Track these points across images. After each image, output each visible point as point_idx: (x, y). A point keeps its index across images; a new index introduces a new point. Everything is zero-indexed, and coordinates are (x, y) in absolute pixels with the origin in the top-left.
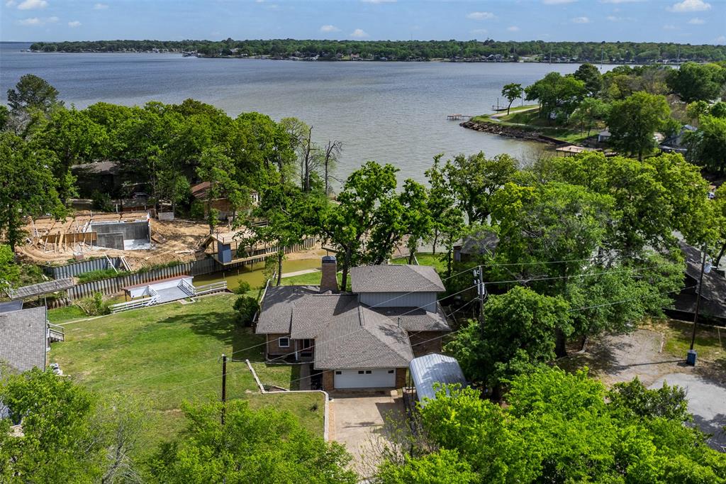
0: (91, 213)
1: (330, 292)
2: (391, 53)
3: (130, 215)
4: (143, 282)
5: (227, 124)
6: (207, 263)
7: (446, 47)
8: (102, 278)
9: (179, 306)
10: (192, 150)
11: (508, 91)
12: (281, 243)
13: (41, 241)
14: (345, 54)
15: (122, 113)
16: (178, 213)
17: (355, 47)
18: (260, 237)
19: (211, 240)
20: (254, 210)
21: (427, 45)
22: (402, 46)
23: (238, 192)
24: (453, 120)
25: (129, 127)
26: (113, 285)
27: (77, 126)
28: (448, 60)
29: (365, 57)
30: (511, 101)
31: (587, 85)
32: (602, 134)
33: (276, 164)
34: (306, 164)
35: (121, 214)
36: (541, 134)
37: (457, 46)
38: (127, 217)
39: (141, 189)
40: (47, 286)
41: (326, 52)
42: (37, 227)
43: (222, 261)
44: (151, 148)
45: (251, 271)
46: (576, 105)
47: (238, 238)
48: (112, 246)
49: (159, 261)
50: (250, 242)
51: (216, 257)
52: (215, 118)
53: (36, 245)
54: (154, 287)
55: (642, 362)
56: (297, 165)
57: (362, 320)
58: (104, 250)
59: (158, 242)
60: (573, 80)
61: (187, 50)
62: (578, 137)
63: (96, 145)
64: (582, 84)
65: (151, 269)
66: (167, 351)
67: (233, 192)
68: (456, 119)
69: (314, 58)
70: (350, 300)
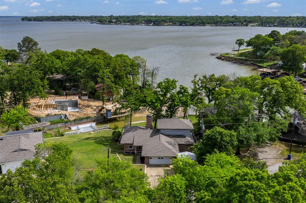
0: (54, 96)
1: (149, 129)
2: (187, 22)
3: (70, 97)
4: (76, 124)
5: (111, 59)
6: (101, 118)
7: (213, 19)
8: (59, 122)
9: (90, 134)
10: (96, 70)
11: (238, 42)
12: (132, 110)
13: (35, 107)
14: (165, 22)
15: (66, 54)
16: (89, 96)
17: (170, 19)
18: (123, 107)
19: (103, 108)
20: (121, 96)
21: (204, 18)
22: (193, 18)
23: (114, 88)
24: (213, 55)
25: (70, 61)
26: (64, 126)
27: (49, 60)
28: (214, 25)
29: (175, 24)
30: (240, 47)
31: (274, 40)
32: (279, 63)
33: (131, 76)
34: (144, 77)
35: (66, 97)
36: (252, 62)
37: (219, 19)
38: (69, 98)
39: (75, 86)
40: (38, 125)
41: (157, 21)
42: (33, 101)
43: (108, 117)
44: (79, 69)
45: (119, 121)
46: (269, 49)
47: (114, 107)
48: (63, 110)
49: (82, 116)
50: (119, 109)
51: (105, 115)
52: (105, 56)
53: (33, 109)
54: (80, 126)
55: (270, 158)
56: (140, 76)
57: (161, 139)
58: (60, 111)
59: (81, 109)
60: (267, 38)
61: (92, 21)
62: (269, 64)
63: (57, 68)
64: (271, 40)
65: (79, 119)
66: (87, 150)
67: (113, 88)
68: (214, 55)
69: (151, 24)
70: (157, 131)
